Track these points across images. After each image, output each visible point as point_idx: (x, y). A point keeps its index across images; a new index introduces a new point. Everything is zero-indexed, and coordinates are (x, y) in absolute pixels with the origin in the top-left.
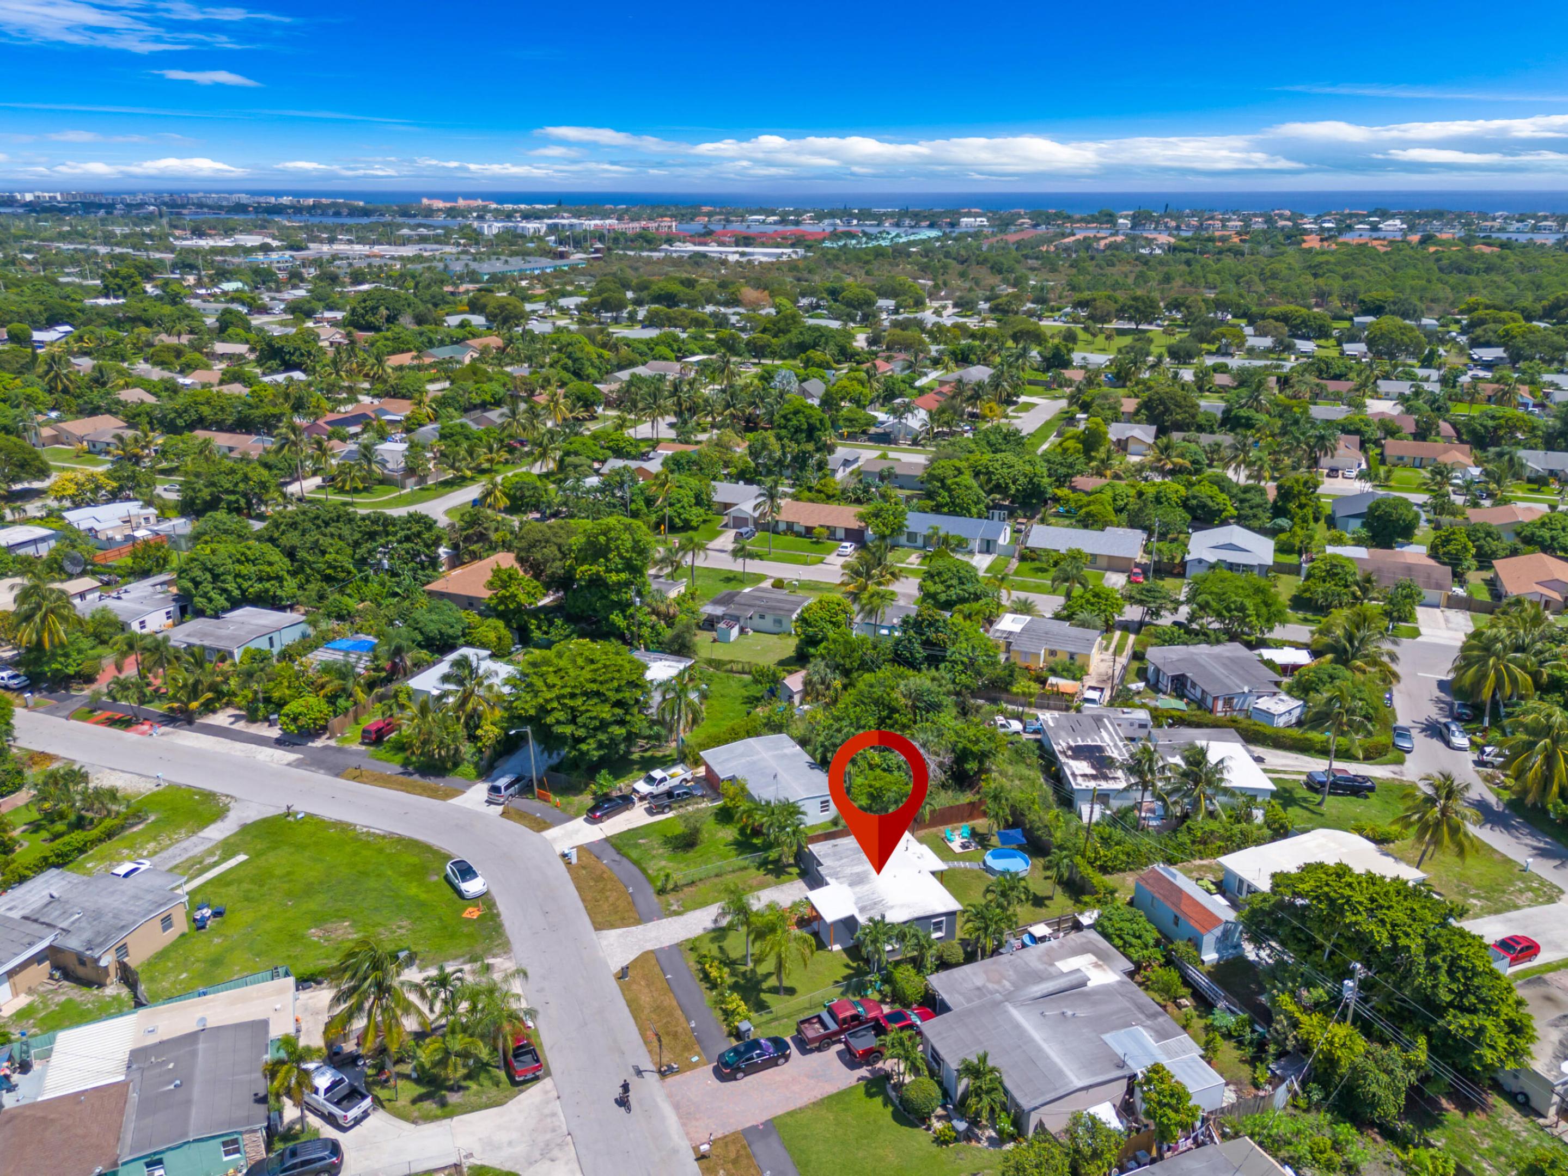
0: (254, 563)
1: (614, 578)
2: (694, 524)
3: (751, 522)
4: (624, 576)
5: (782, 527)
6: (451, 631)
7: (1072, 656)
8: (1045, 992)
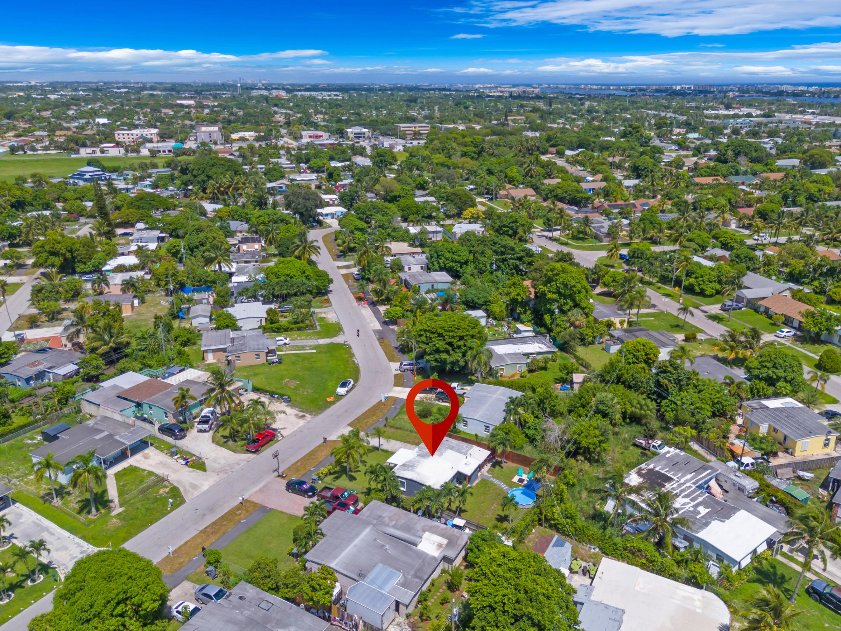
0: (453, 253)
1: (550, 295)
2: (708, 293)
3: (745, 301)
4: (555, 296)
5: (762, 309)
6: (477, 301)
7: (785, 438)
8: (392, 533)
